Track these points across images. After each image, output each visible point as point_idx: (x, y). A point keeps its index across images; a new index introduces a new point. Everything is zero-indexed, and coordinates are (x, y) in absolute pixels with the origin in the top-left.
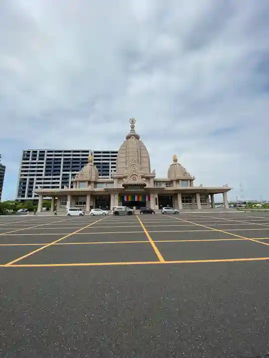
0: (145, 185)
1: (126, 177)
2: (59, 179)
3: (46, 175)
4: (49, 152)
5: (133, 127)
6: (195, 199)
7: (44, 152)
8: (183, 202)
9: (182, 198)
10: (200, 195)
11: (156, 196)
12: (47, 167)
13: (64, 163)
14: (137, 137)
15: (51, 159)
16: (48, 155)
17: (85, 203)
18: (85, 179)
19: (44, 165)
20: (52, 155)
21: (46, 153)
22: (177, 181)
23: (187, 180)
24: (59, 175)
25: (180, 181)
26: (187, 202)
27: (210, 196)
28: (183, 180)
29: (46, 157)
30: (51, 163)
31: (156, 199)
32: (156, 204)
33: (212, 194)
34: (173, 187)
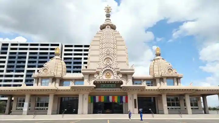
0: (122, 83)
1: (98, 73)
2: (22, 76)
3: (8, 71)
4: (12, 45)
5: (108, 16)
6: (183, 102)
7: (7, 45)
8: (169, 105)
9: (168, 100)
10: (190, 96)
11: (136, 97)
12: (9, 62)
13: (30, 57)
14: (113, 27)
15: (15, 53)
16: (12, 49)
17: (47, 105)
18: (49, 75)
19: (6, 60)
20: (16, 49)
21: (10, 47)
22: (161, 79)
23: (173, 78)
24: (23, 71)
25: (165, 79)
26: (173, 105)
27: (201, 98)
28: (168, 78)
29: (9, 51)
30: (15, 57)
31: (135, 100)
32: (135, 107)
33: (204, 96)
34: (156, 85)
